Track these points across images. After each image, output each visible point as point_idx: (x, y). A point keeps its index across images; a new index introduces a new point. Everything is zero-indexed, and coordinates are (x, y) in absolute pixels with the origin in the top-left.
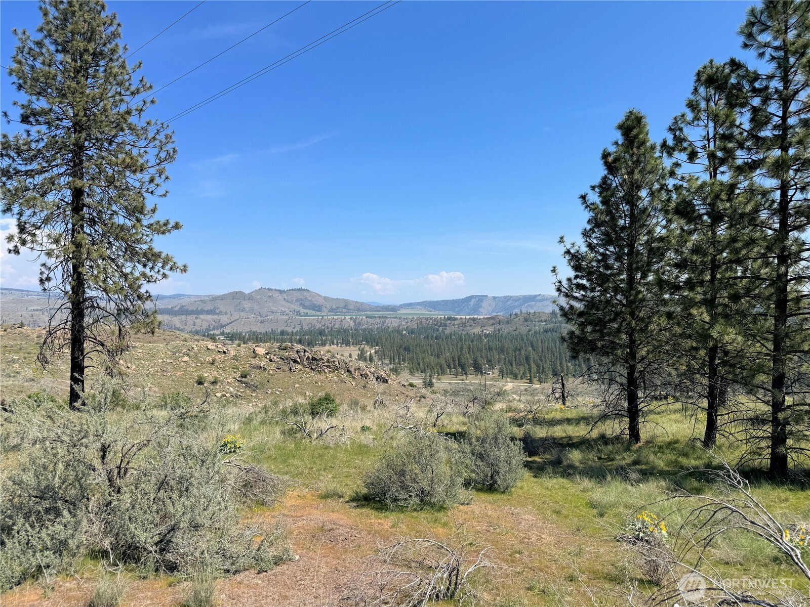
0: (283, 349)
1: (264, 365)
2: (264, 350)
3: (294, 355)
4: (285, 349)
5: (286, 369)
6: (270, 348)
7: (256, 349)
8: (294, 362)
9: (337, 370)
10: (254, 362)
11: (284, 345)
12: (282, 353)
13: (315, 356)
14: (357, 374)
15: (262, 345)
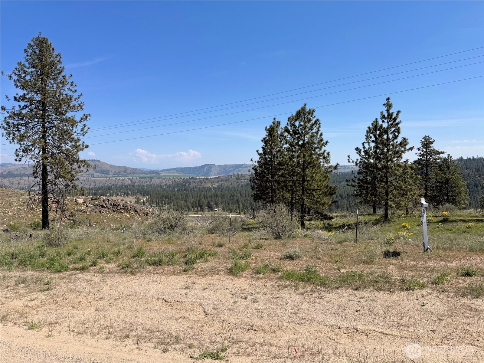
0: (95, 200)
1: (83, 209)
2: (82, 200)
3: (102, 203)
4: (96, 199)
5: (97, 211)
6: (86, 199)
7: (77, 199)
8: (102, 207)
9: (129, 211)
10: (76, 207)
11: (95, 197)
12: (94, 201)
13: (115, 203)
14: (141, 213)
15: (81, 197)
